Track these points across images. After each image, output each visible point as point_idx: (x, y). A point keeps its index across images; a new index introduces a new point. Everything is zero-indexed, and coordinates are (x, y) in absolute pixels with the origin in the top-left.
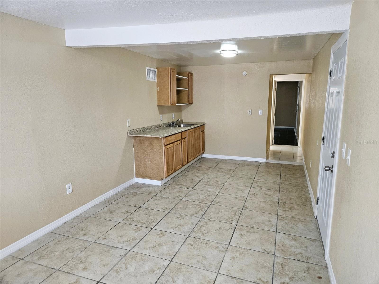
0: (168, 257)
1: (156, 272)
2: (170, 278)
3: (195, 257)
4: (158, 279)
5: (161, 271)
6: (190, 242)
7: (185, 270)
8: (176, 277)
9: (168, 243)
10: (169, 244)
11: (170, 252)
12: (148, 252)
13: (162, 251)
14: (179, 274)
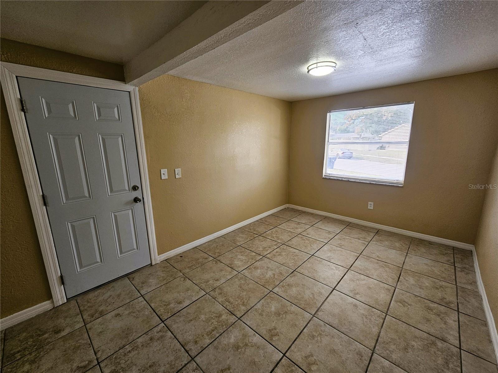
0: (273, 296)
1: (287, 284)
2: (276, 277)
3: (248, 289)
4: (285, 279)
5: (282, 284)
6: (243, 308)
7: (262, 280)
8: (271, 277)
9: (268, 314)
10: (267, 312)
11: (269, 300)
12: (293, 308)
13: (277, 305)
14: (268, 279)
